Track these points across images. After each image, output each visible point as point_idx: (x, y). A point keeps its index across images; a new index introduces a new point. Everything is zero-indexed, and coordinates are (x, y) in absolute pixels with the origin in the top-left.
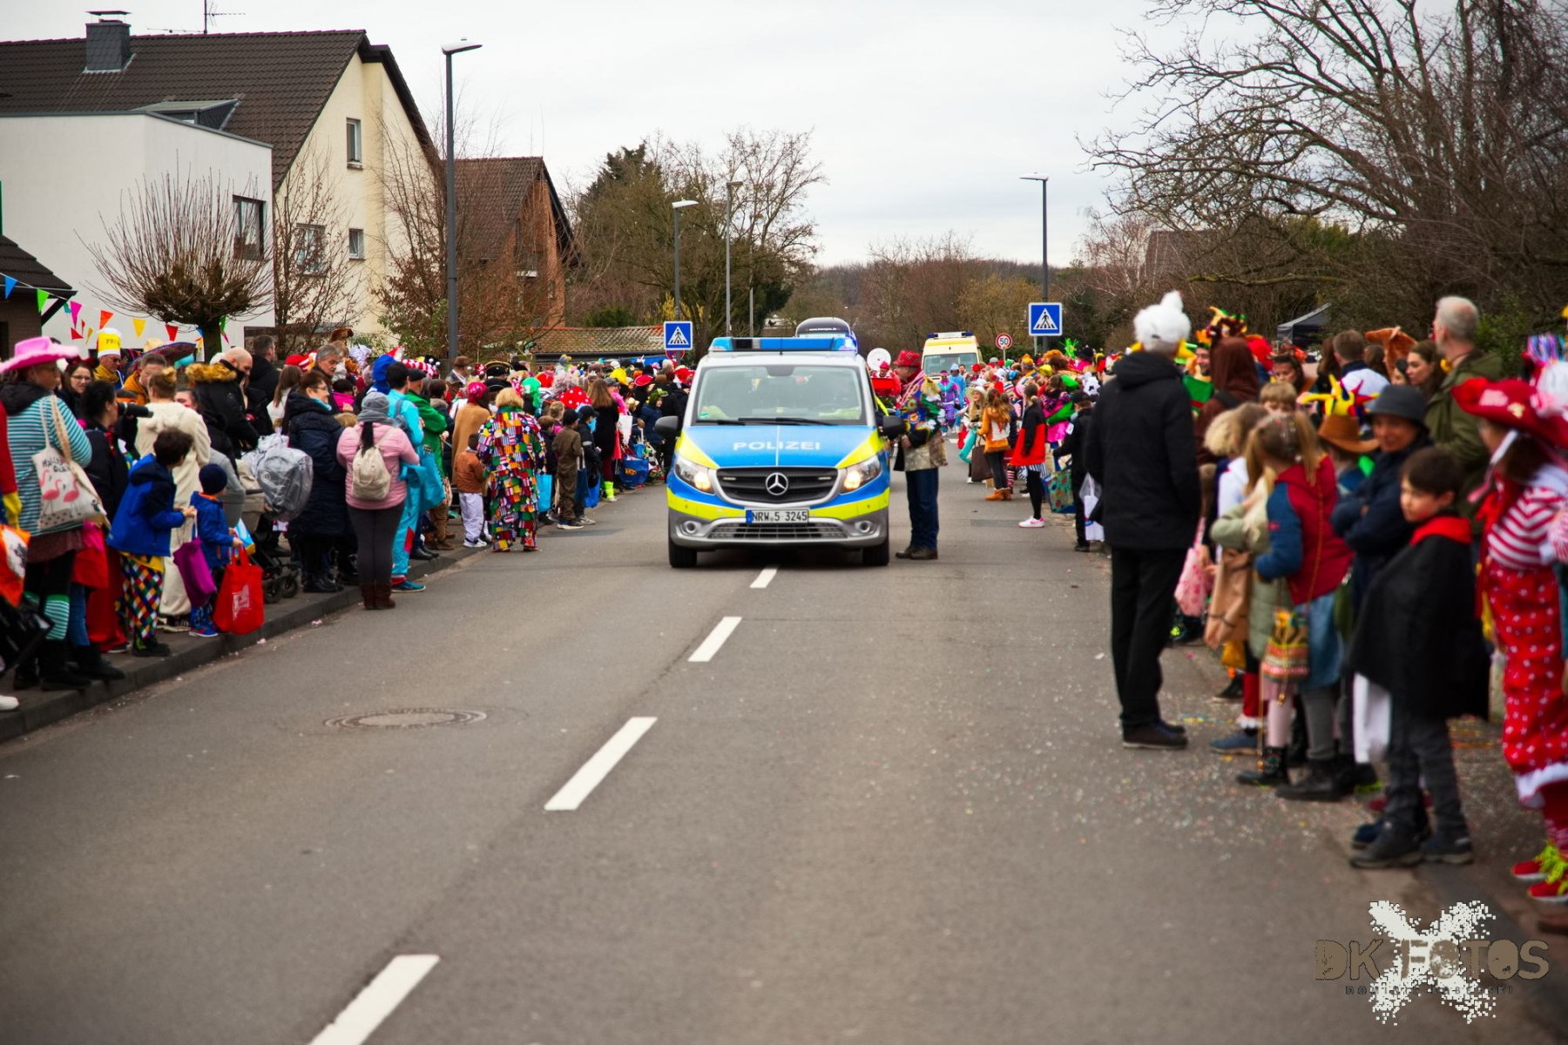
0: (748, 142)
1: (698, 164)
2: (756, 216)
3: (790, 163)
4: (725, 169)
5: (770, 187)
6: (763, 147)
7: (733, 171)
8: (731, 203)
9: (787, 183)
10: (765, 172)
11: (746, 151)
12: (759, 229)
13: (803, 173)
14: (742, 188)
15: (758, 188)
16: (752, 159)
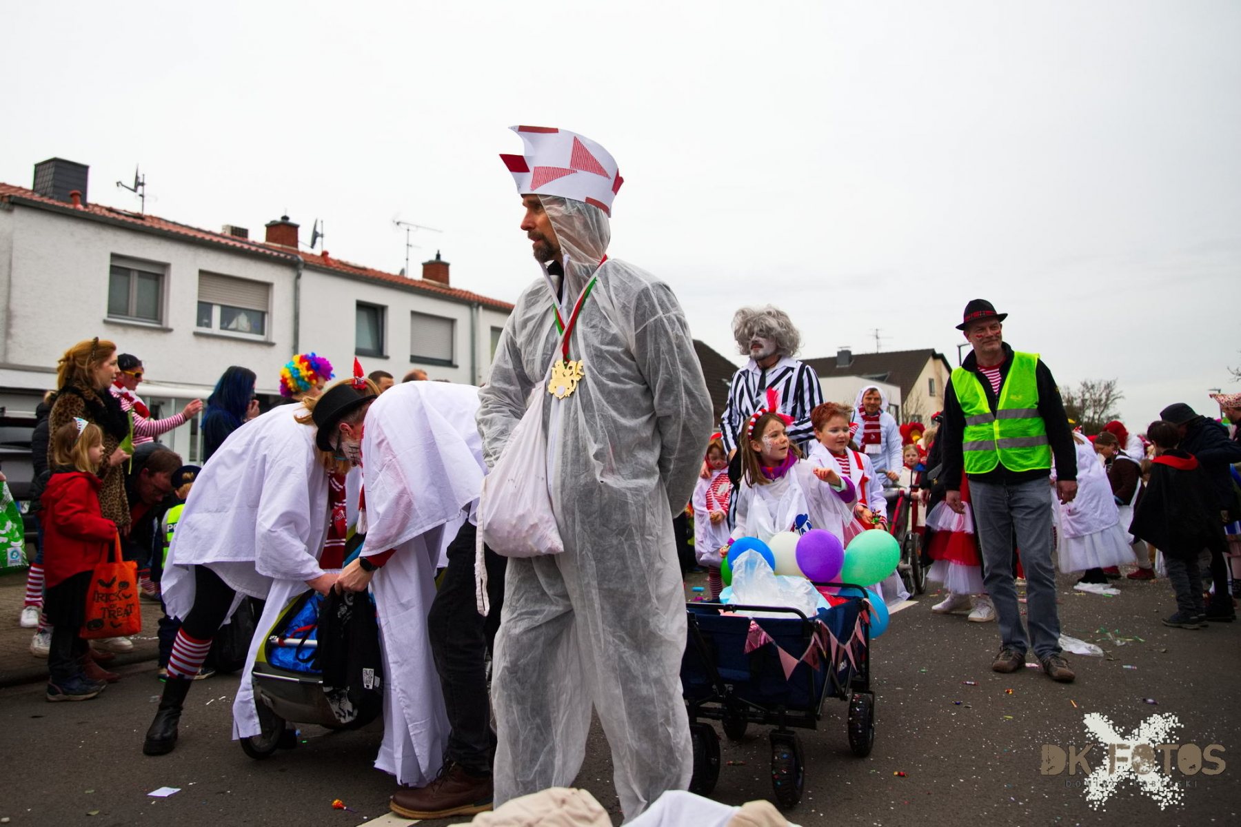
0: (1089, 384)
1: (1069, 393)
2: (1095, 413)
3: (1108, 391)
4: (1081, 395)
5: (1100, 400)
6: (1096, 386)
7: (1084, 395)
8: (1084, 407)
9: (1107, 399)
10: (1097, 395)
11: (1088, 387)
12: (1096, 416)
13: (1113, 395)
14: (1088, 402)
15: (1095, 401)
16: (1091, 391)
